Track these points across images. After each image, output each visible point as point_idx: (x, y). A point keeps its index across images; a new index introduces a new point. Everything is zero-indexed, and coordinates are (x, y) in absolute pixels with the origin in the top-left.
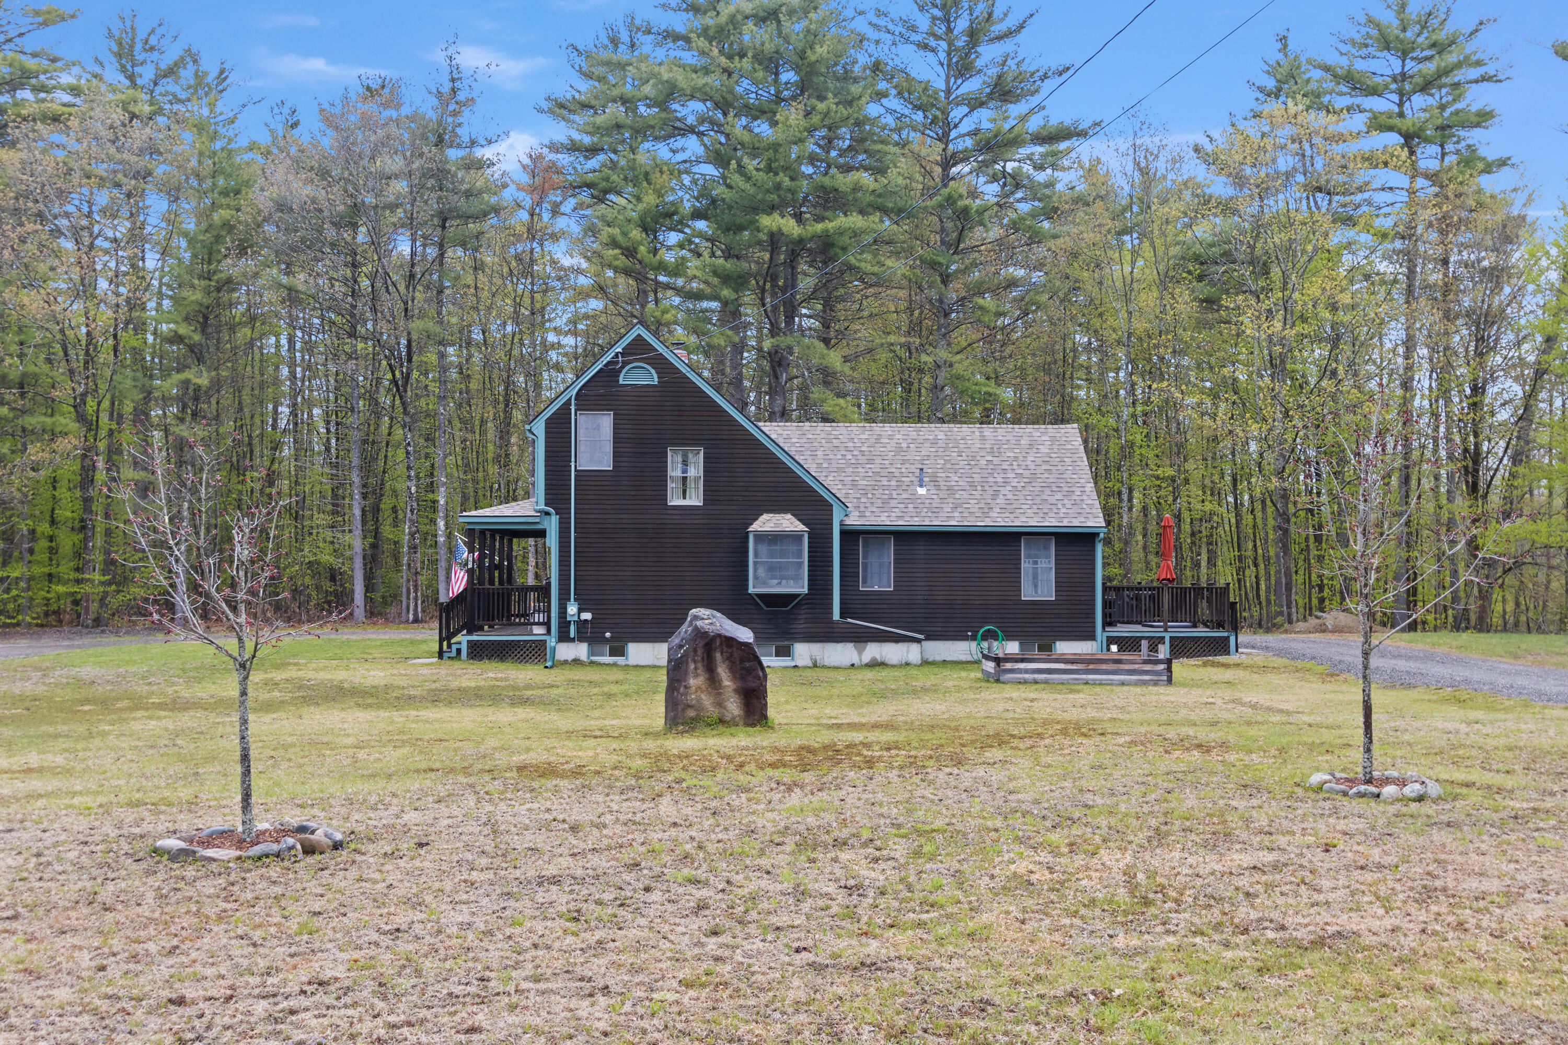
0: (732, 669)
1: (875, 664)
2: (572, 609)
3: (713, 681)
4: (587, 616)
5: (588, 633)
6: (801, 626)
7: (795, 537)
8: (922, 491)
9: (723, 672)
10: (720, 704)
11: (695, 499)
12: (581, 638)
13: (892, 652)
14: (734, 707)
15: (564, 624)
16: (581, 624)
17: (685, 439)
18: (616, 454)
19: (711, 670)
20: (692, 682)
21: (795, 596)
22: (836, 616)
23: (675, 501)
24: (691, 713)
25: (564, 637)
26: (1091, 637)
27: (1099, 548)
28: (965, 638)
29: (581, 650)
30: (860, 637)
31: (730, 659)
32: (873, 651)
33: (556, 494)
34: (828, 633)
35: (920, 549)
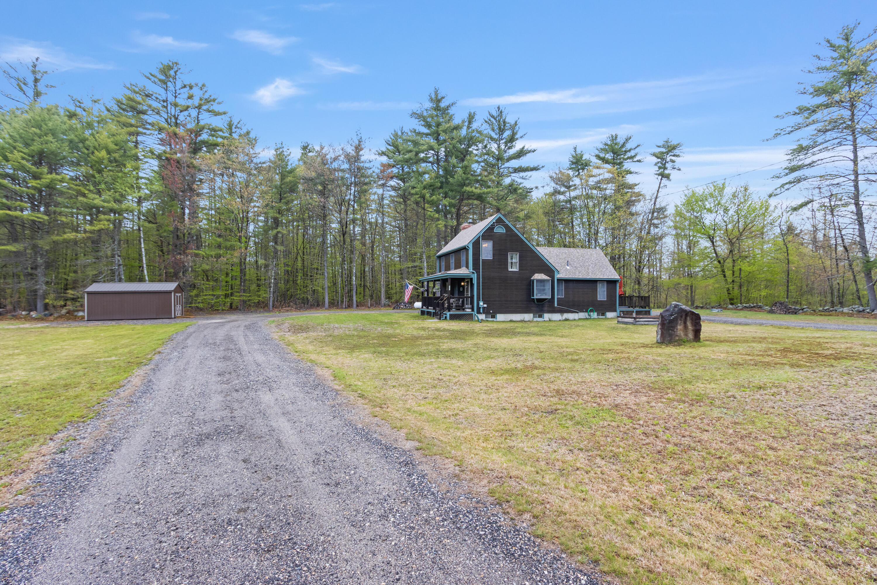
0: (692, 323)
1: (566, 320)
2: (481, 303)
3: (686, 327)
4: (485, 306)
5: (486, 311)
6: (546, 308)
7: (548, 280)
8: (568, 268)
9: (689, 324)
10: (686, 335)
11: (515, 269)
12: (484, 313)
13: (570, 316)
14: (691, 335)
15: (479, 308)
16: (484, 308)
17: (514, 250)
18: (493, 255)
19: (685, 323)
20: (679, 327)
21: (546, 299)
22: (556, 305)
23: (510, 270)
24: (677, 338)
25: (478, 312)
26: (615, 311)
27: (618, 285)
28: (583, 312)
29: (482, 317)
30: (561, 311)
31: (692, 319)
32: (566, 316)
33: (476, 267)
34: (553, 311)
35: (571, 285)
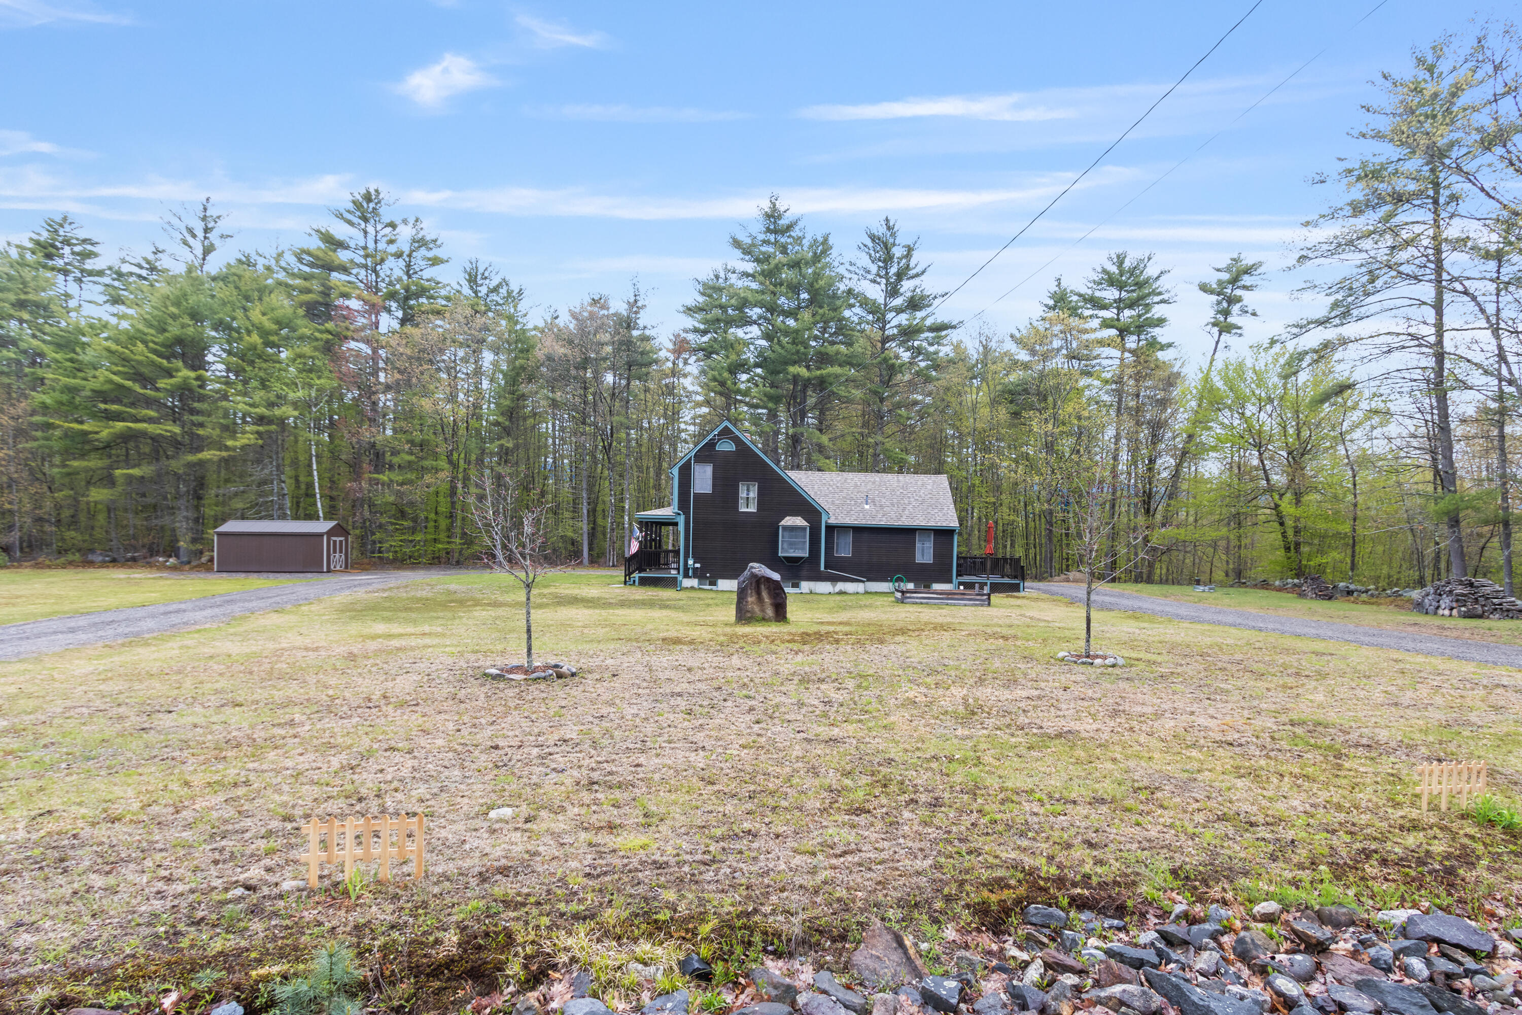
0: (769, 594)
1: (841, 593)
2: (691, 562)
3: (760, 599)
4: (698, 565)
5: (698, 574)
6: (804, 573)
7: (803, 529)
8: (867, 507)
9: (765, 594)
10: (763, 611)
11: (753, 509)
12: (695, 576)
13: (850, 587)
14: (770, 612)
15: (686, 569)
16: (695, 569)
17: (748, 478)
18: (714, 485)
19: (759, 594)
20: (750, 599)
21: (802, 558)
22: (822, 568)
23: (743, 509)
24: (749, 615)
25: (686, 576)
26: (950, 582)
27: (956, 537)
28: (887, 581)
29: (694, 582)
30: (834, 579)
31: (768, 588)
32: (841, 586)
33: (683, 505)
34: (818, 577)
35: (865, 536)
